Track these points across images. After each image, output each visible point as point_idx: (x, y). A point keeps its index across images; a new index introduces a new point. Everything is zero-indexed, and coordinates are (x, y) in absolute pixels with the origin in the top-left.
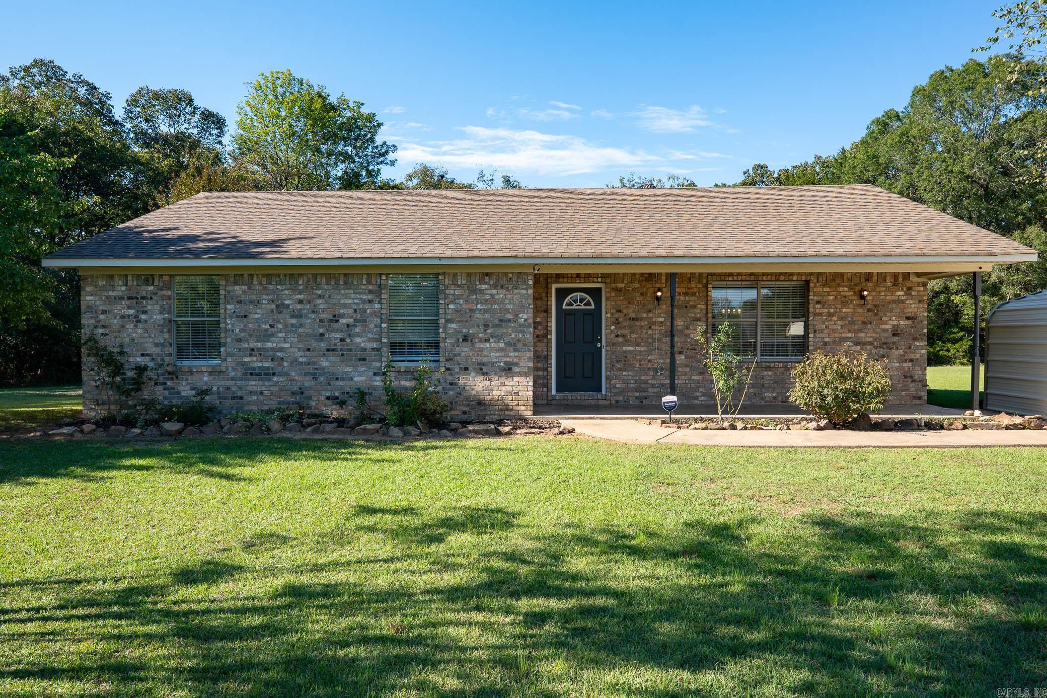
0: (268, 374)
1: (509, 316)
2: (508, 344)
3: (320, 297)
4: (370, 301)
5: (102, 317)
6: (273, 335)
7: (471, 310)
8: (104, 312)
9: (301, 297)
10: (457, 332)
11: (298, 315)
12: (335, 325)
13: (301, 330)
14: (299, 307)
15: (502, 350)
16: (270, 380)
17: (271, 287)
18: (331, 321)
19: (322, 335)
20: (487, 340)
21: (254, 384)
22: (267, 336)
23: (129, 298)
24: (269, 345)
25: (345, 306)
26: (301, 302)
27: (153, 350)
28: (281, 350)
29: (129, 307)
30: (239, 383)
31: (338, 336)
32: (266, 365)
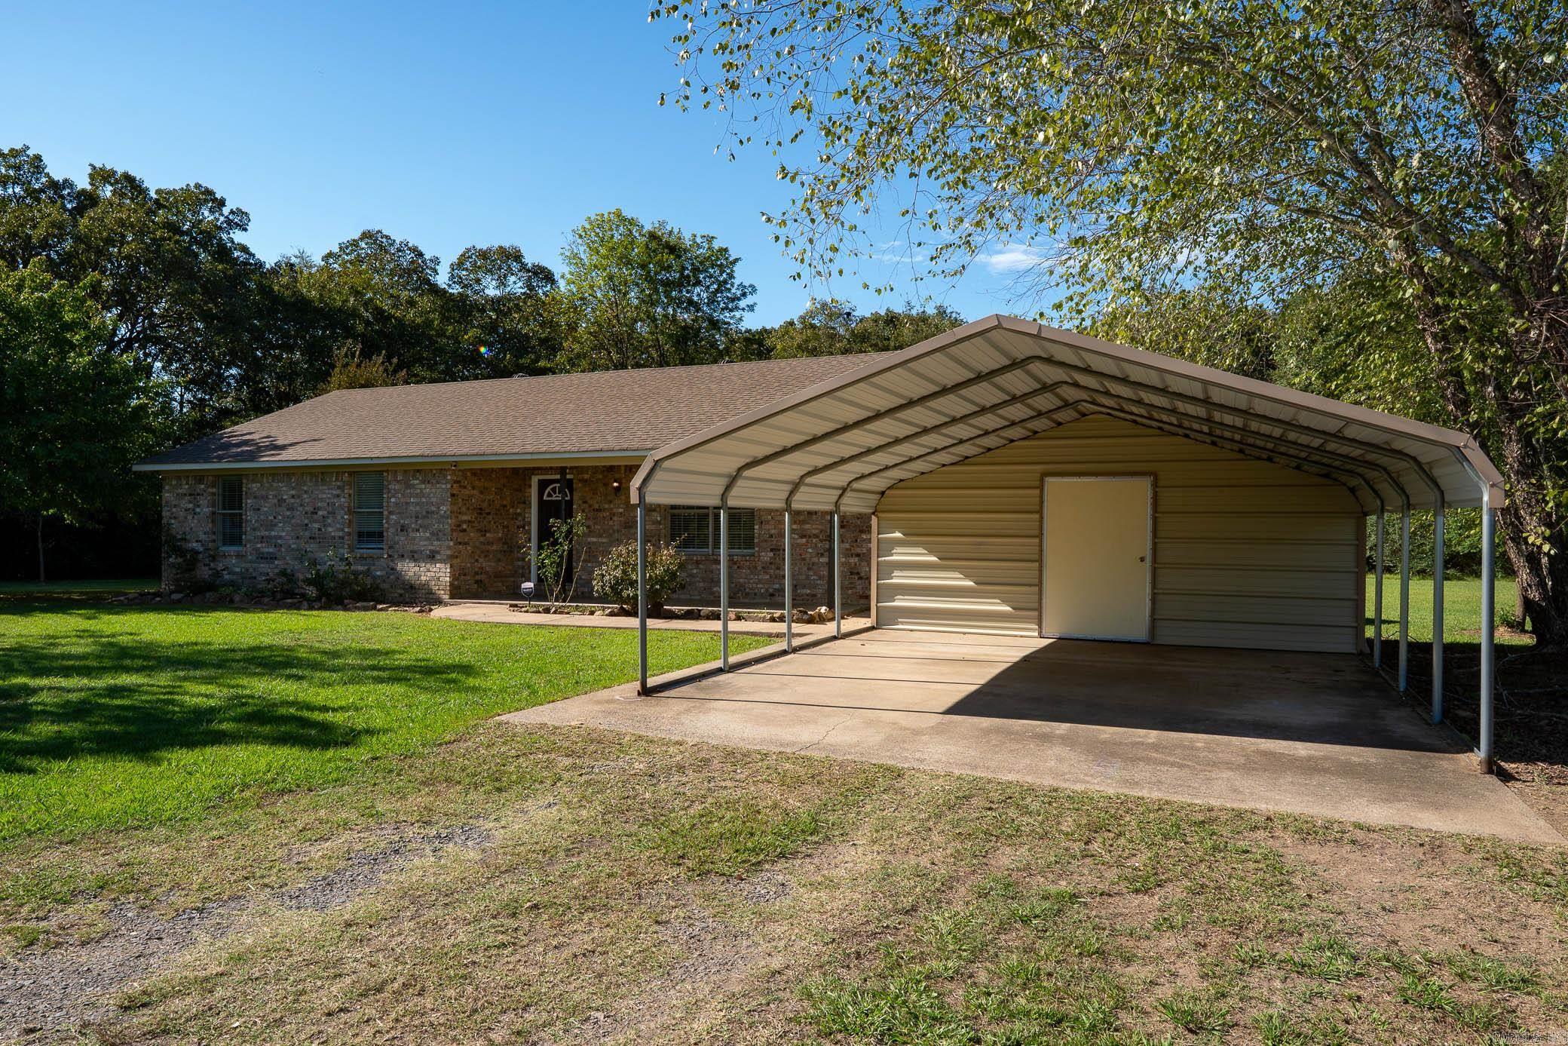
0: (270, 558)
1: (433, 509)
2: (432, 534)
3: (306, 492)
4: (338, 496)
5: (174, 510)
6: (276, 525)
7: (407, 503)
8: (175, 506)
9: (293, 492)
10: (397, 522)
11: (291, 509)
12: (315, 516)
13: (293, 521)
14: (293, 501)
15: (428, 539)
16: (273, 563)
17: (275, 485)
18: (313, 513)
19: (307, 525)
20: (418, 530)
21: (264, 567)
22: (272, 526)
23: (190, 495)
24: (273, 533)
25: (322, 500)
26: (293, 497)
27: (202, 537)
28: (280, 537)
29: (190, 502)
30: (254, 565)
31: (316, 526)
32: (271, 550)
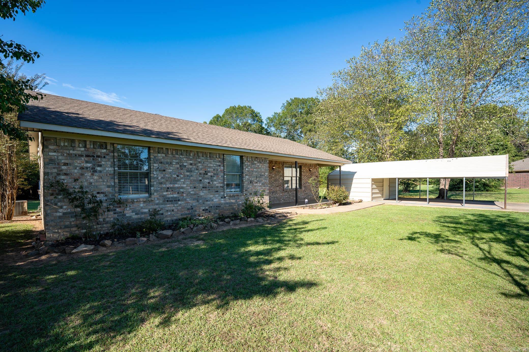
0: (176, 200)
1: (263, 174)
2: (262, 184)
3: (200, 162)
4: (219, 166)
5: (63, 167)
6: (178, 180)
7: (252, 171)
8: (65, 164)
9: (191, 162)
10: (248, 179)
11: (190, 171)
12: (206, 176)
13: (191, 178)
14: (191, 167)
15: (260, 186)
16: (177, 203)
17: (177, 156)
18: (204, 174)
19: (201, 180)
20: (257, 183)
21: (169, 206)
22: (175, 181)
23: (87, 156)
24: (177, 185)
25: (210, 167)
26: (191, 164)
27: (106, 190)
28: (182, 188)
29: (87, 162)
30: (161, 206)
31: (207, 181)
32: (175, 196)
